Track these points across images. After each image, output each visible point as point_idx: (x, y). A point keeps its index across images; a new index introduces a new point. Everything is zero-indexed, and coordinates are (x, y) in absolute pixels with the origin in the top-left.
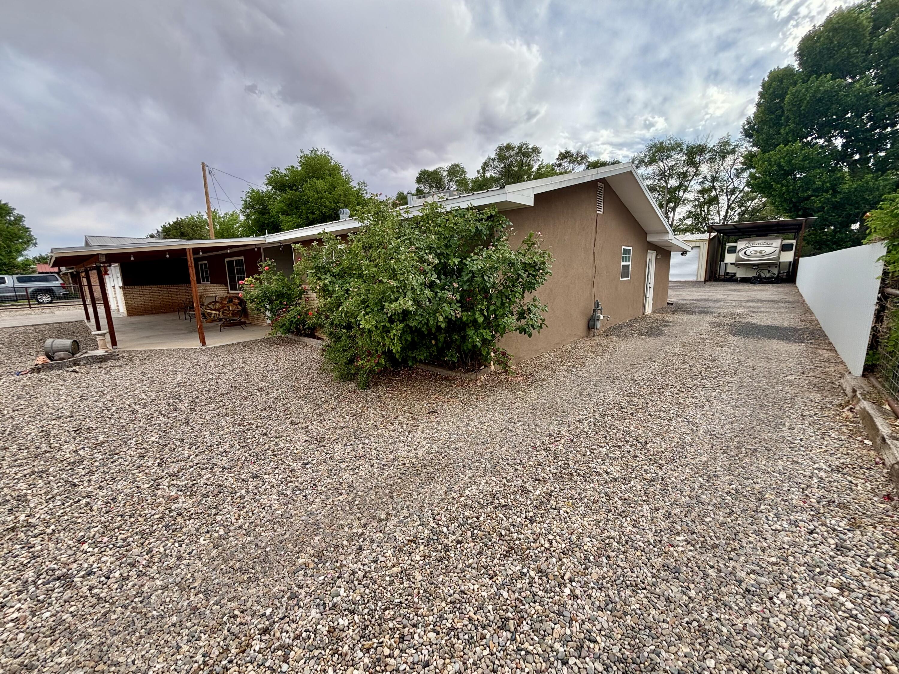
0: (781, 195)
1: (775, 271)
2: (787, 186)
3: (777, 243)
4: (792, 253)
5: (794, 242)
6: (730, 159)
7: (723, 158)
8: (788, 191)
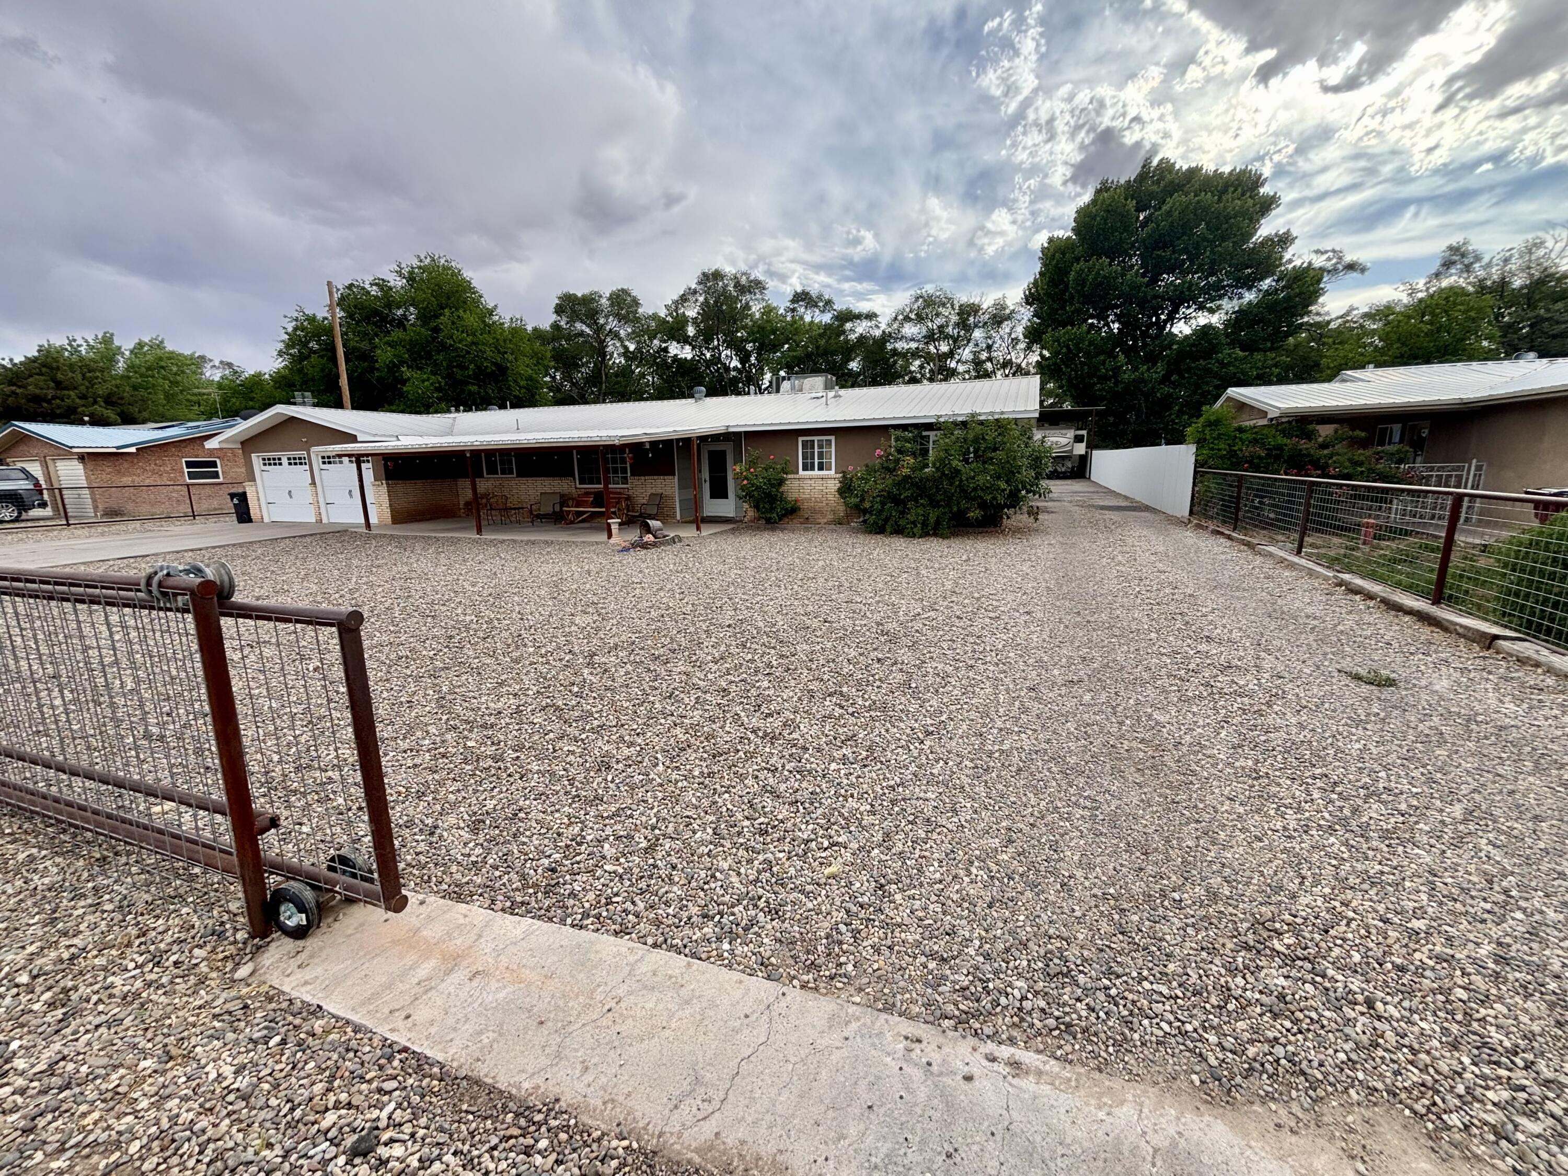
0: (1070, 380)
1: (1069, 465)
2: (1076, 372)
3: (1071, 433)
4: (1083, 445)
5: (1084, 432)
6: (1006, 327)
7: (999, 323)
8: (1076, 377)
